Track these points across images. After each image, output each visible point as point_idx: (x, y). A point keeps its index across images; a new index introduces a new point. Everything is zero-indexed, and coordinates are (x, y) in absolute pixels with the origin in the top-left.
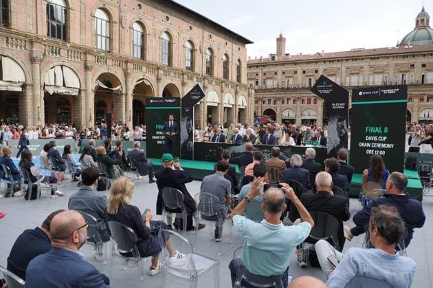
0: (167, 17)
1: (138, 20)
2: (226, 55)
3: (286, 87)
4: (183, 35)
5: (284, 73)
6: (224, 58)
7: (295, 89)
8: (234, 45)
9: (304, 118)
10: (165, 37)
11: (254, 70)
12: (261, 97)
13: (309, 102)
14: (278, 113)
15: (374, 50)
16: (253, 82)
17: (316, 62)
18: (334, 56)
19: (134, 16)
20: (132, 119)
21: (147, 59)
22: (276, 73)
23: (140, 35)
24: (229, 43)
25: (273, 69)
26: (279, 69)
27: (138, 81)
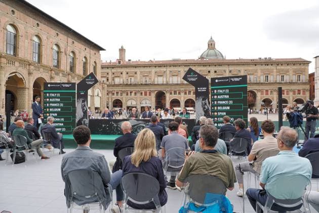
0: (38, 24)
1: (12, 23)
2: (85, 57)
3: (129, 83)
4: (51, 39)
5: (127, 73)
6: (84, 60)
7: (135, 85)
8: (91, 51)
9: (142, 105)
10: (36, 39)
11: (106, 70)
12: (111, 90)
13: (146, 94)
14: (124, 102)
15: (187, 60)
16: (105, 79)
17: (150, 66)
18: (161, 63)
19: (7, 19)
20: (4, 106)
21: (20, 56)
22: (122, 73)
23: (13, 35)
24: (87, 49)
25: (120, 70)
26: (124, 70)
27: (11, 74)
